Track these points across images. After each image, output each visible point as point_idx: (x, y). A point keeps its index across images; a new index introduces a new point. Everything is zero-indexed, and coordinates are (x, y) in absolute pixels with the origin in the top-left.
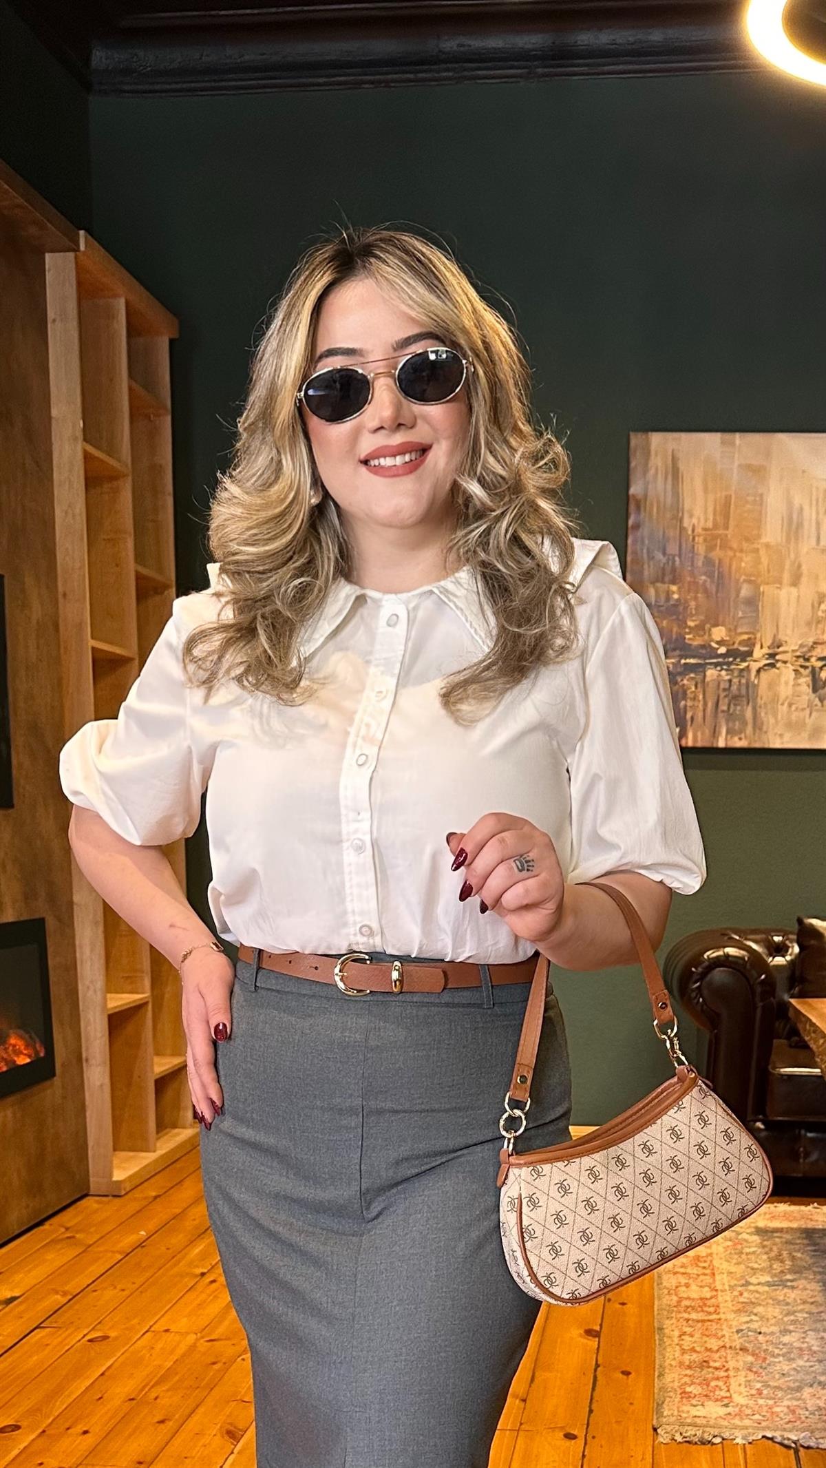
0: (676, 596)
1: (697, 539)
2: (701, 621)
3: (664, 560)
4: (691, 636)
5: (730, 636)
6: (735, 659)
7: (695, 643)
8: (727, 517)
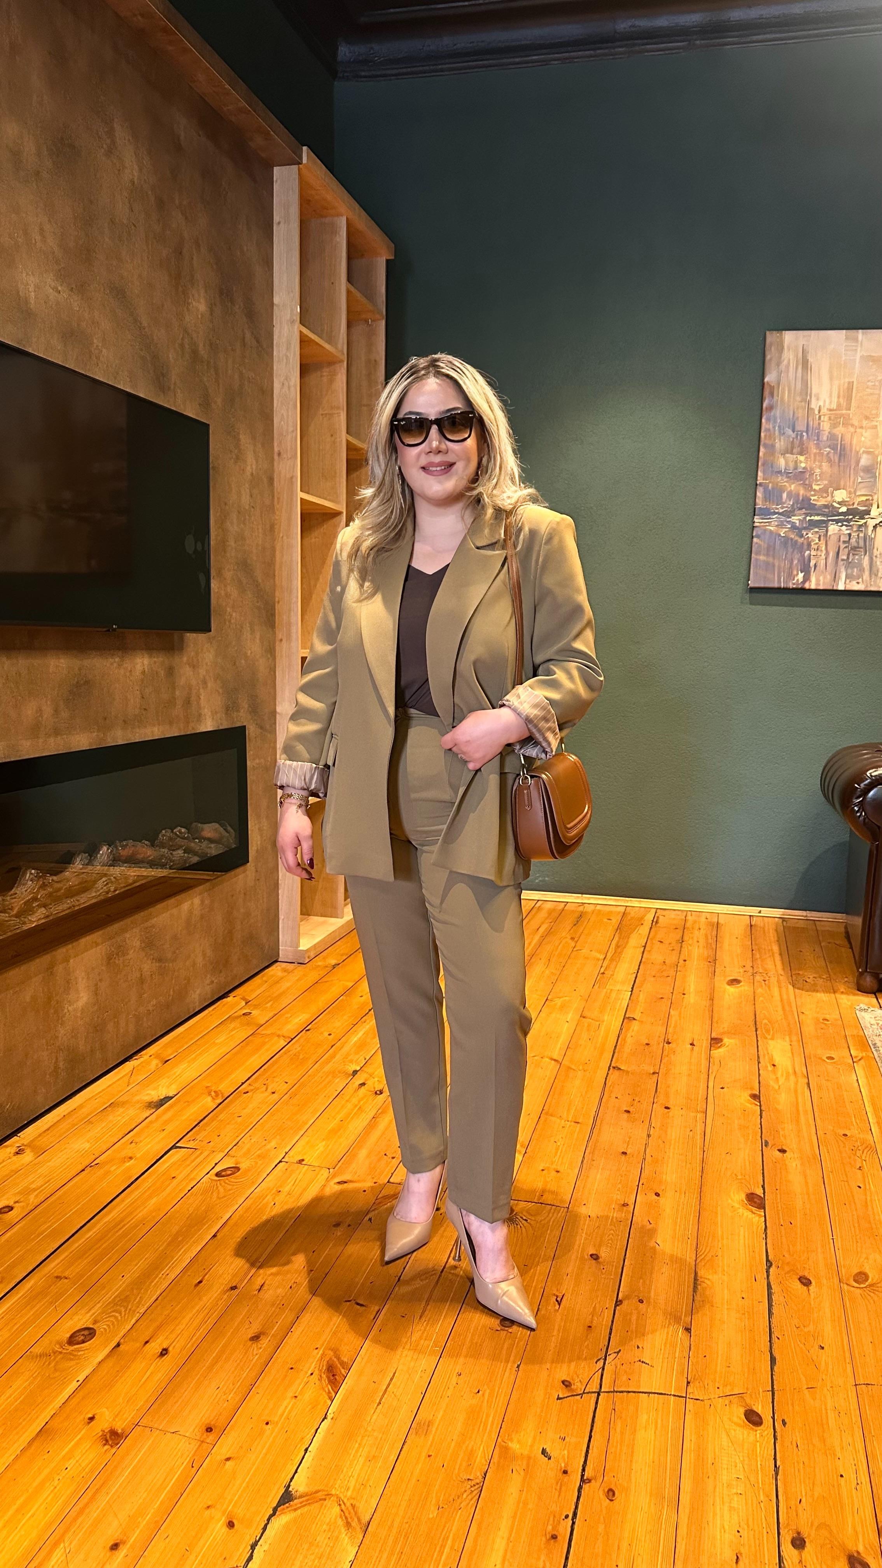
0: (803, 465)
1: (822, 417)
2: (825, 485)
3: (794, 435)
4: (816, 498)
5: (850, 497)
6: (854, 517)
7: (819, 503)
8: (849, 398)
